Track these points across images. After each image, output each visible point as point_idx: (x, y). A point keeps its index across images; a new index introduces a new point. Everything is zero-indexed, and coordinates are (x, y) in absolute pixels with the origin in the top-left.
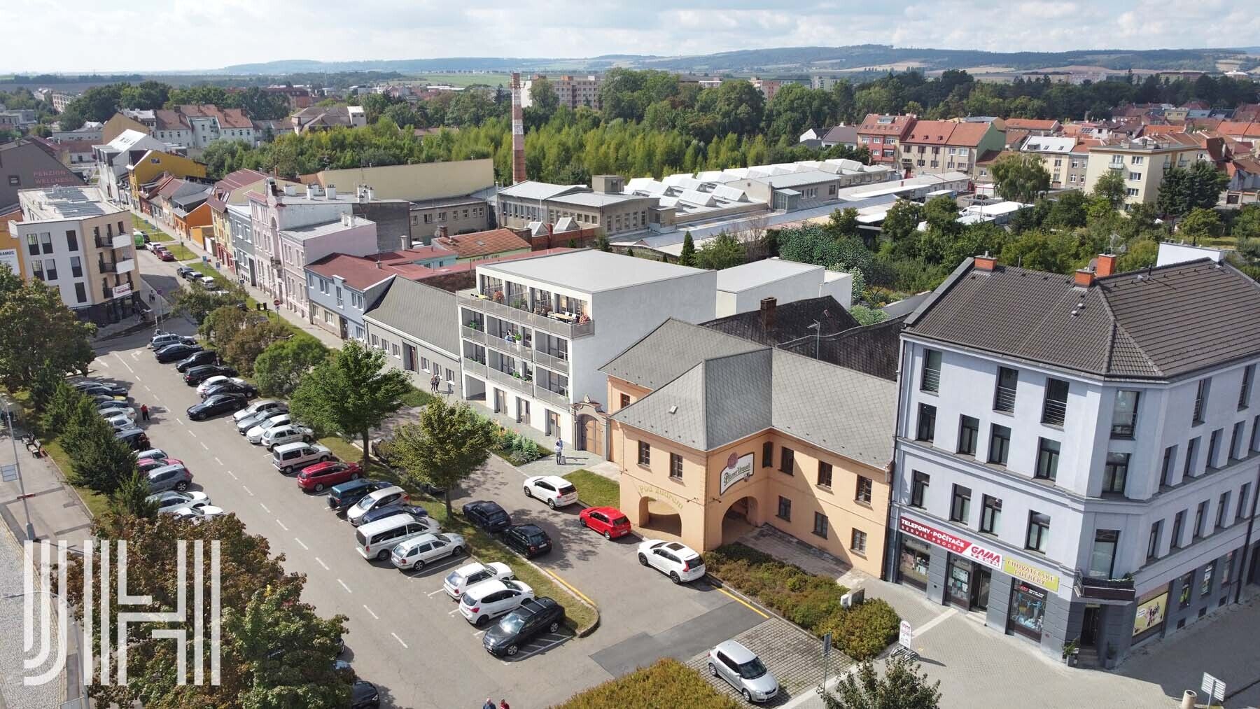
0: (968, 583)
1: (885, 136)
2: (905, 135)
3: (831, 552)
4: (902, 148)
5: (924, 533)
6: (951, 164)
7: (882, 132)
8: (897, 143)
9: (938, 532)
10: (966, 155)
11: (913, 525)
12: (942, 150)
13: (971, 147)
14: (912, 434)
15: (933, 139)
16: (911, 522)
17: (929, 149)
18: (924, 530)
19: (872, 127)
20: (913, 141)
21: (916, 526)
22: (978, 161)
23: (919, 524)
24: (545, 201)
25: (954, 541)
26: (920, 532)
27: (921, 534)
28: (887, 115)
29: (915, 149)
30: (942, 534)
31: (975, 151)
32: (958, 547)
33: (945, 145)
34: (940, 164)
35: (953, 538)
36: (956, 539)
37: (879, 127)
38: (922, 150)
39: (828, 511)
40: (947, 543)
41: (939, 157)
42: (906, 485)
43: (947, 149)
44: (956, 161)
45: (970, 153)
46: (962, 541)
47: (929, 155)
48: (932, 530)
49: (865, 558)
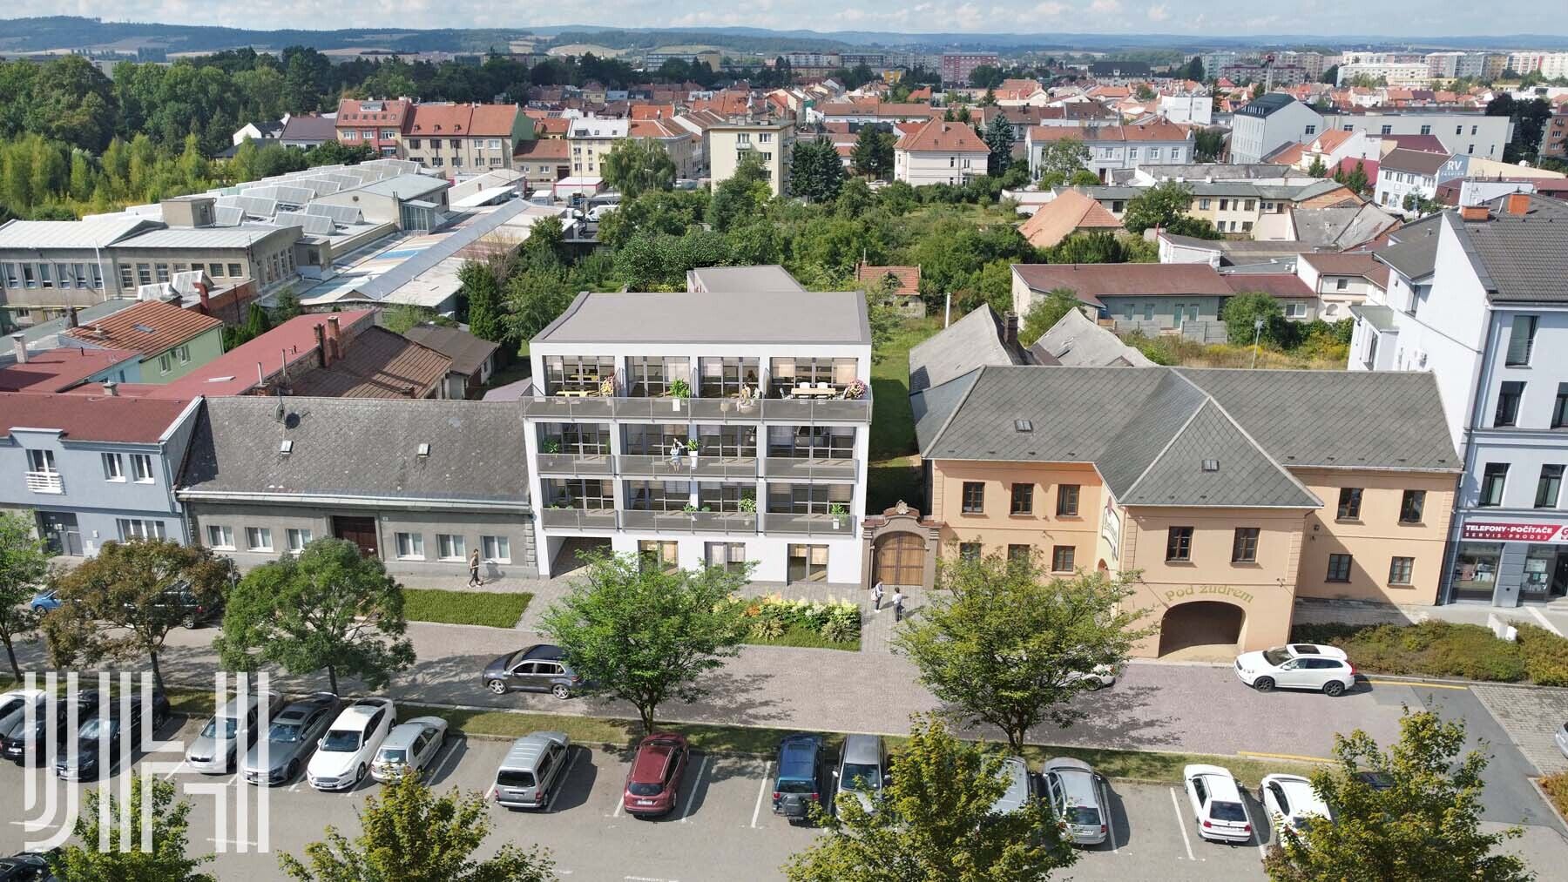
0: (1546, 572)
1: (378, 128)
2: (407, 126)
3: (1357, 597)
4: (406, 144)
5: (1496, 533)
6: (479, 160)
7: (372, 123)
8: (398, 136)
9: (1517, 526)
10: (500, 146)
11: (1482, 528)
12: (464, 142)
13: (502, 137)
14: (1489, 421)
15: (448, 129)
16: (1479, 525)
17: (446, 143)
18: (1498, 529)
19: (355, 117)
20: (420, 133)
21: (1487, 528)
22: (515, 155)
23: (1490, 525)
24: (108, 251)
25: (1539, 530)
26: (1491, 533)
27: (1493, 535)
28: (371, 99)
29: (425, 144)
30: (1523, 526)
31: (509, 142)
32: (1542, 535)
33: (468, 136)
34: (465, 160)
35: (1537, 526)
36: (1542, 527)
37: (365, 117)
38: (436, 144)
39: (1351, 547)
40: (1529, 534)
41: (462, 153)
42: (1476, 483)
43: (471, 142)
44: (486, 156)
45: (504, 144)
46: (1549, 527)
47: (446, 150)
48: (1509, 526)
49: (1412, 588)
